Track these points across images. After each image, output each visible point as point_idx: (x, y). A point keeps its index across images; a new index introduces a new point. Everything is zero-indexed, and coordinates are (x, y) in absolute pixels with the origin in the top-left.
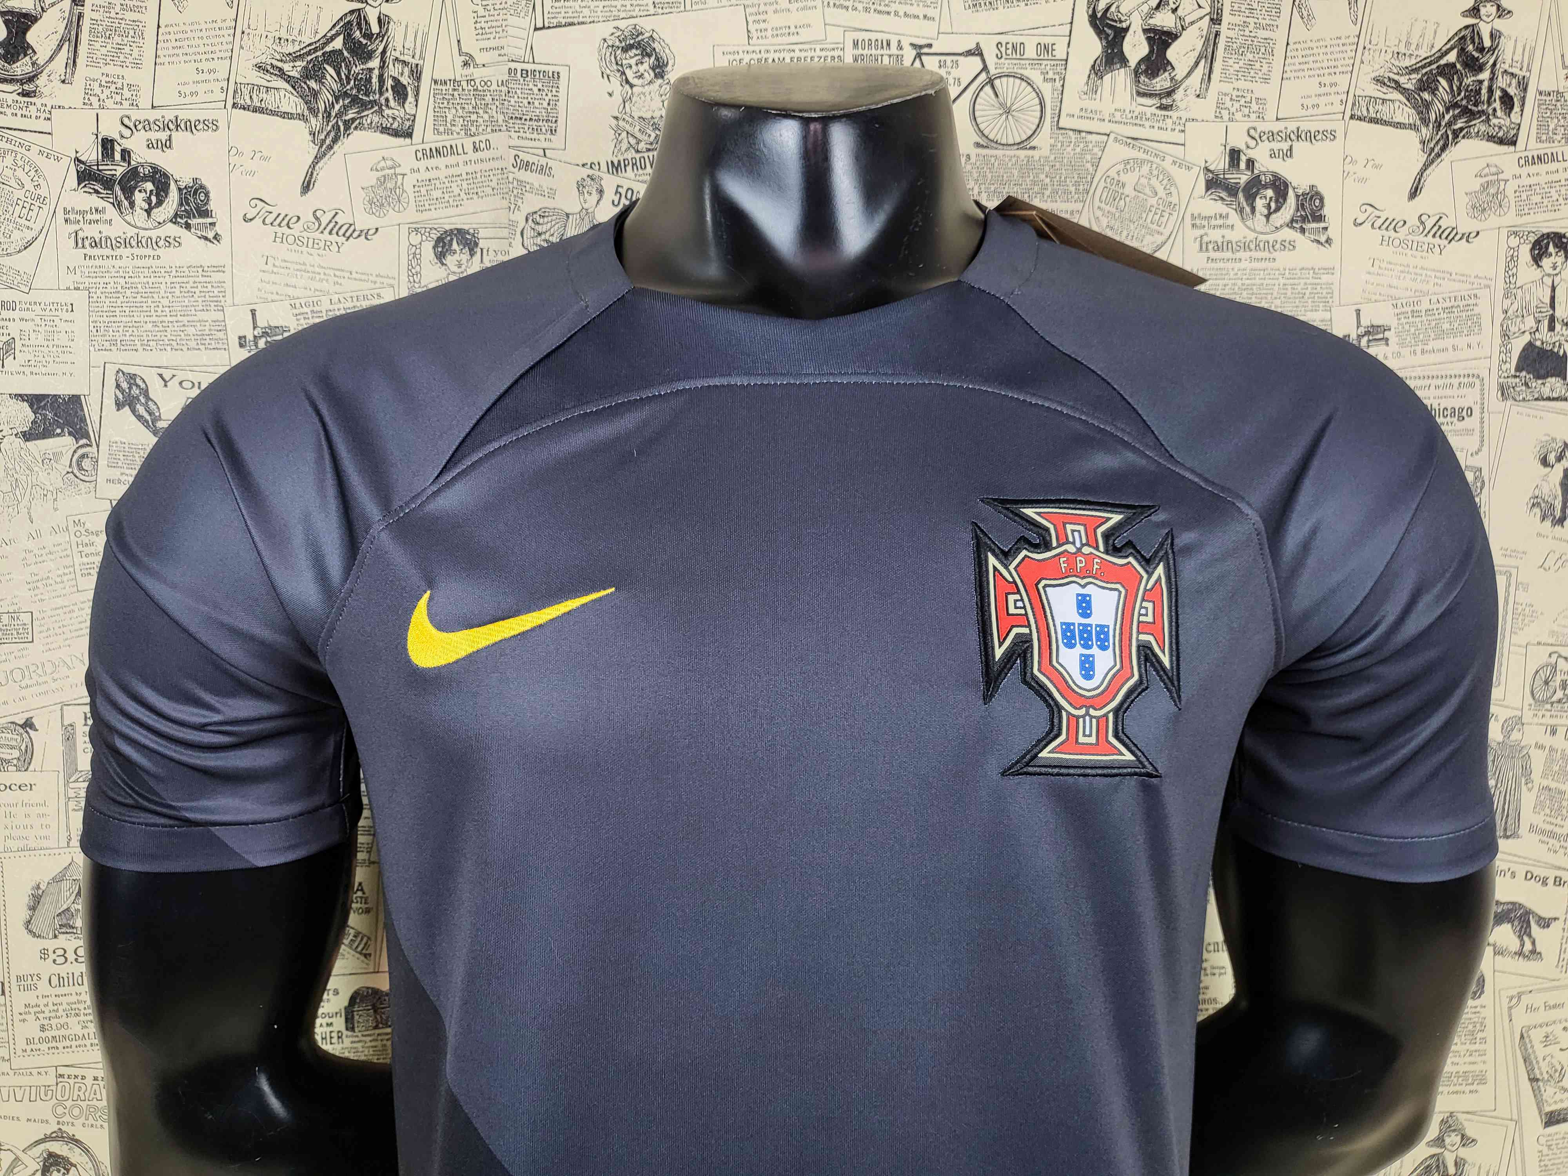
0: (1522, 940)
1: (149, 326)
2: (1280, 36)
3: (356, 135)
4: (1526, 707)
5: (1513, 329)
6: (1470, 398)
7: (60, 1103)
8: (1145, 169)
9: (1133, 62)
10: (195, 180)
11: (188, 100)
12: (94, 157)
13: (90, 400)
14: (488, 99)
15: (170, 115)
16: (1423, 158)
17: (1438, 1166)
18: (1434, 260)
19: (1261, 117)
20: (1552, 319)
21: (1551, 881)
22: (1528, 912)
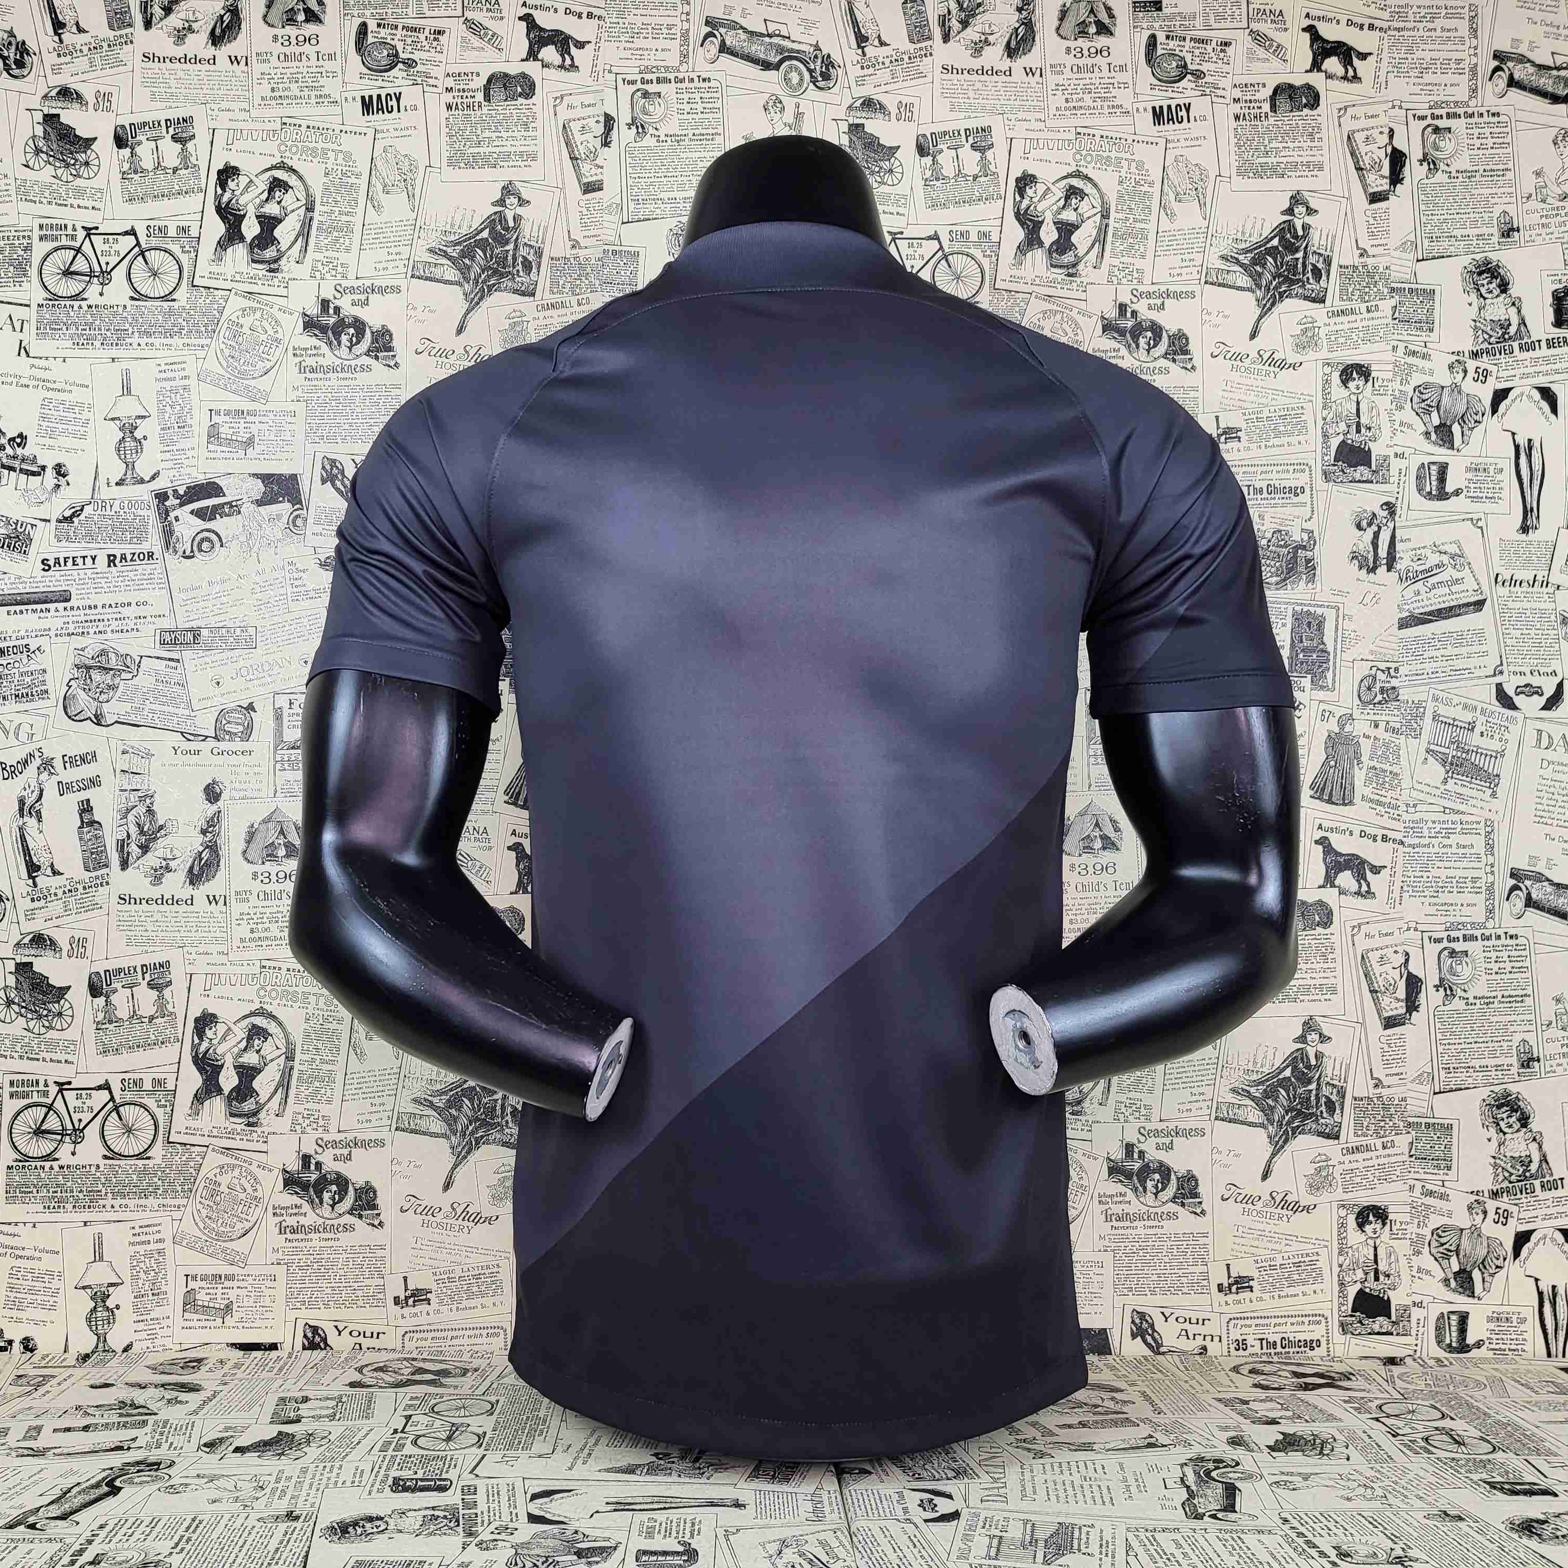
0: (1360, 883)
1: (346, 426)
2: (1151, 227)
3: (496, 295)
4: (1355, 707)
5: (1331, 431)
6: (1302, 480)
7: (263, 988)
8: (1059, 317)
9: (1047, 244)
10: (383, 326)
11: (381, 273)
12: (315, 312)
13: (304, 477)
14: (589, 270)
15: (368, 283)
16: (1258, 312)
17: (1302, 1059)
18: (1270, 382)
19: (1140, 282)
20: (1358, 425)
21: (1379, 838)
22: (1363, 862)
